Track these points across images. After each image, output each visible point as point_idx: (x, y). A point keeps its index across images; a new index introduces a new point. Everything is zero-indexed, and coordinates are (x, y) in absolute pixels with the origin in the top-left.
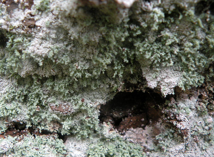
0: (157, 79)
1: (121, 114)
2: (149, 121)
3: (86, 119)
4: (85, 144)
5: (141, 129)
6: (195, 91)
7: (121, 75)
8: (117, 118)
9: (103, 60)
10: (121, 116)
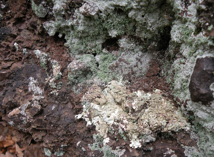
0: (111, 33)
1: (109, 46)
4: (99, 55)
6: (124, 36)
7: (102, 33)
9: (96, 30)
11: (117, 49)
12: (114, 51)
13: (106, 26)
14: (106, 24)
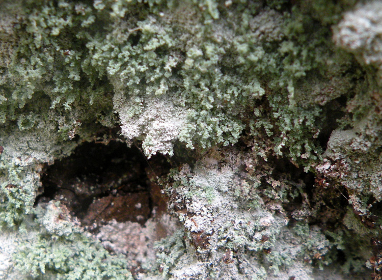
0: (140, 119)
1: (92, 188)
2: (151, 210)
3: (6, 189)
4: (13, 241)
5: (137, 224)
6: (233, 156)
7: (68, 106)
8: (84, 195)
9: (26, 72)
10: (93, 192)
11: (140, 211)
12: (119, 221)
13: (116, 59)
14: (120, 47)
